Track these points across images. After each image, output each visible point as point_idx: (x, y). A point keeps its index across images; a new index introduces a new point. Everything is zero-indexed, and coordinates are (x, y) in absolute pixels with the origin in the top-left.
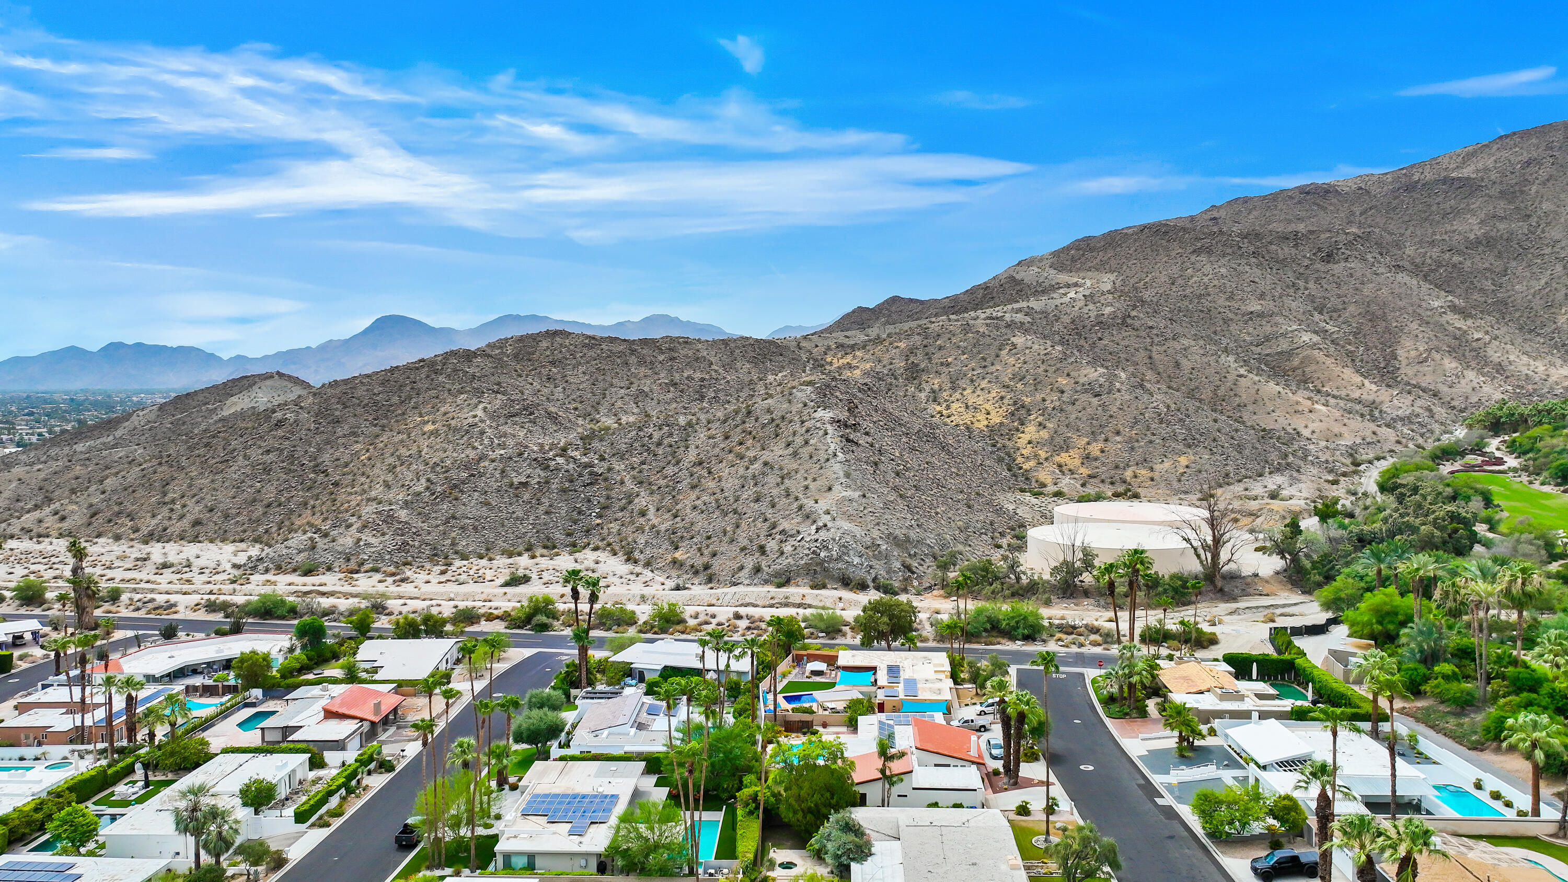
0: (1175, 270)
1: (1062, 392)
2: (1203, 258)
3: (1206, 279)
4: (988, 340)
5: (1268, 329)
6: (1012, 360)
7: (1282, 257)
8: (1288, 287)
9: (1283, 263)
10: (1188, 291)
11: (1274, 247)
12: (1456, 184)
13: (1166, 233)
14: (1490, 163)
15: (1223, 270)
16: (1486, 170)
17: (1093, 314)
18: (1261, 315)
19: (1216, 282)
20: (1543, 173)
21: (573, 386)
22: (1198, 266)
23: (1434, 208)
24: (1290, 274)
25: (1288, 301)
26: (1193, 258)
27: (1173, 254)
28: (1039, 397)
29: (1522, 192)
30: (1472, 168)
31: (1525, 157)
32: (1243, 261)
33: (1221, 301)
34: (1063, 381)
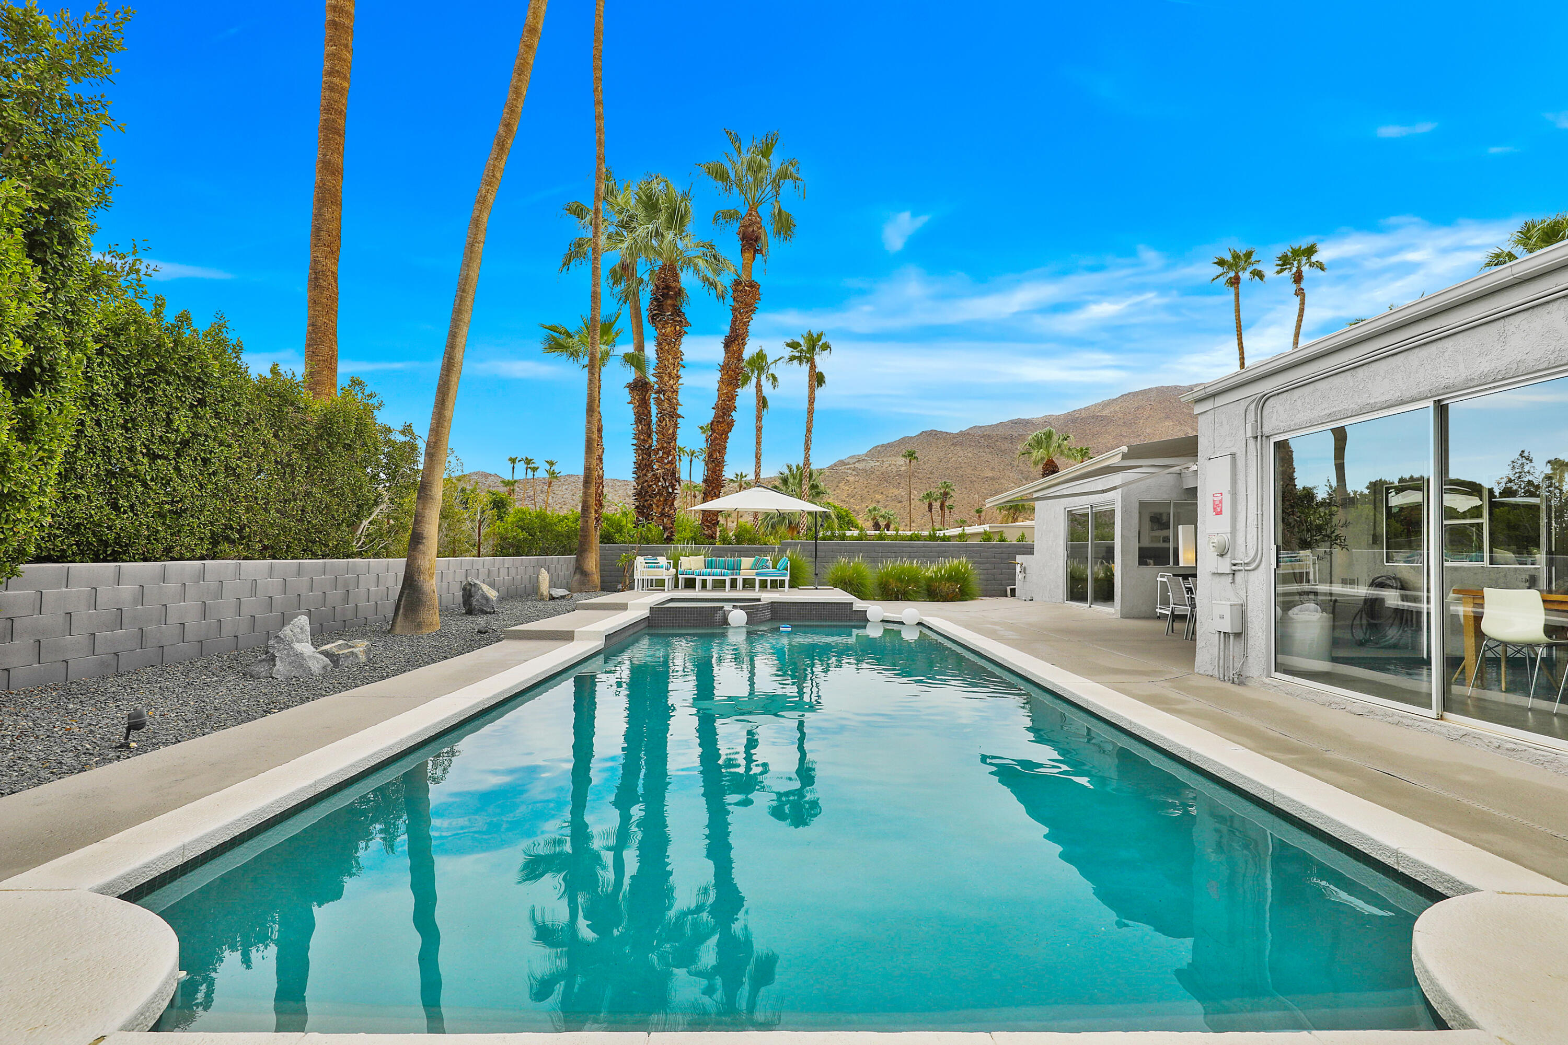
0: (942, 454)
1: (879, 502)
2: (958, 448)
3: (960, 459)
4: (831, 478)
5: (997, 486)
6: (847, 488)
7: (1003, 449)
8: (1007, 465)
9: (1004, 452)
10: (950, 465)
11: (998, 443)
12: (1100, 419)
13: (936, 434)
14: (1117, 409)
15: (970, 455)
16: (1115, 412)
17: (894, 471)
18: (992, 479)
19: (966, 461)
20: (1146, 414)
21: (559, 496)
22: (955, 452)
23: (1088, 431)
24: (1008, 458)
25: (1008, 473)
26: (952, 448)
27: (940, 446)
28: (864, 505)
29: (1135, 423)
30: (1108, 411)
31: (1136, 405)
32: (981, 450)
33: (969, 471)
34: (878, 497)
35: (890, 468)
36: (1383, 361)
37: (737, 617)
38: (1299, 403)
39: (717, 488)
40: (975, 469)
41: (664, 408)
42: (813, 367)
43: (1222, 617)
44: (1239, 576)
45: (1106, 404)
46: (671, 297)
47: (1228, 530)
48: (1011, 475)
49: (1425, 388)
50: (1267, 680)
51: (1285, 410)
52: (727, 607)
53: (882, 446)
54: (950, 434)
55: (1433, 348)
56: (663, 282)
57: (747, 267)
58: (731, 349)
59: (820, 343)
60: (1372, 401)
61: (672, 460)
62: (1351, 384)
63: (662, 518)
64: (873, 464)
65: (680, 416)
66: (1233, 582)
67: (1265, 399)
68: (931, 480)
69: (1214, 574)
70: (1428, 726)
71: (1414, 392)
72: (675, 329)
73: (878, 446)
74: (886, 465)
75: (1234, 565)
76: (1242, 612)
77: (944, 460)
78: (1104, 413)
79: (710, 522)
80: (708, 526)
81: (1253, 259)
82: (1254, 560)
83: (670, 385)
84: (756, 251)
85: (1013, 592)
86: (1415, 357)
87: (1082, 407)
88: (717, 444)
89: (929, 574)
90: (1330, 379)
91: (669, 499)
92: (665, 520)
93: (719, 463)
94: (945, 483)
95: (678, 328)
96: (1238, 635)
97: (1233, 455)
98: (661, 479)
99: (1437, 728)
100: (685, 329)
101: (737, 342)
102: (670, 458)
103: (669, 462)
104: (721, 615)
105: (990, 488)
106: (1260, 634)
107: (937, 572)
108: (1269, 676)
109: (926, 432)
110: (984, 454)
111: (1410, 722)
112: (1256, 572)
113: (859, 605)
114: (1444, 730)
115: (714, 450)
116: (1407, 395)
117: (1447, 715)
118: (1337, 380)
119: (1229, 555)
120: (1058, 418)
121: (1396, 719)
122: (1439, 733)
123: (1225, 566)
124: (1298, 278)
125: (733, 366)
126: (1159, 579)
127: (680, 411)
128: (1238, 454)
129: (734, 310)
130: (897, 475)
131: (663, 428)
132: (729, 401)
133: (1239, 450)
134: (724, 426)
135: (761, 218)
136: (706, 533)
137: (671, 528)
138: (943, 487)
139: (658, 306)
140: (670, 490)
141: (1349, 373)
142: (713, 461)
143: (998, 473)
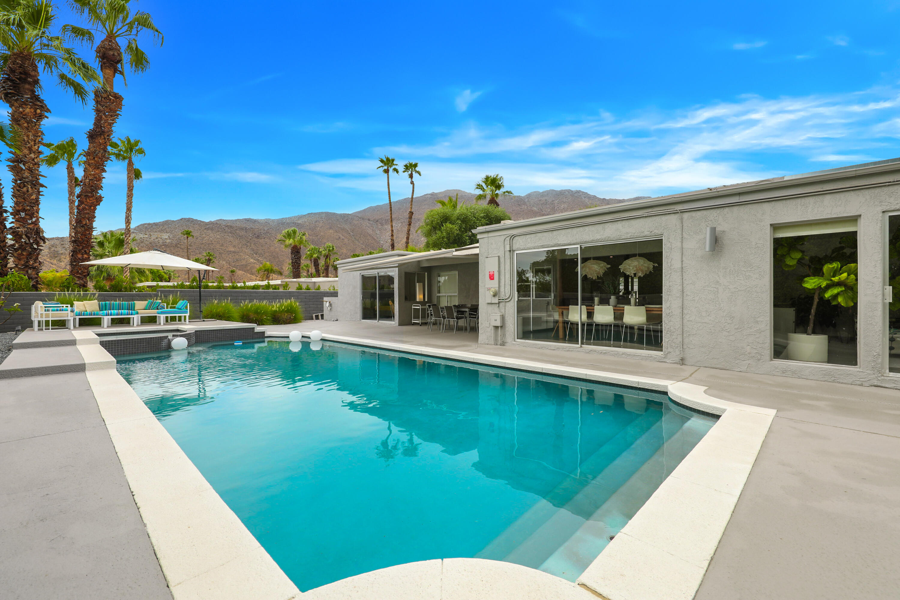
35: (156, 240)
36: (563, 230)
37: (179, 342)
38: (529, 240)
39: (87, 248)
40: (222, 245)
41: (24, 176)
42: (130, 164)
43: (496, 320)
44: (501, 304)
45: (300, 217)
46: (29, 83)
47: (497, 286)
48: (246, 251)
49: (578, 241)
50: (515, 343)
51: (523, 242)
52: (170, 335)
53: (149, 224)
54: (203, 222)
55: (581, 229)
56: (20, 67)
57: (108, 81)
58: (96, 141)
59: (137, 148)
60: (559, 243)
61: (35, 221)
62: (551, 236)
63: (26, 269)
64: (142, 236)
65: (42, 186)
66: (499, 306)
67: (513, 237)
68: (191, 250)
69: (488, 303)
70: (579, 350)
71: (575, 241)
72: (35, 111)
73: (145, 224)
74: (153, 237)
75: (499, 300)
76: (503, 318)
77: (200, 238)
78: (299, 222)
79: (80, 274)
80: (79, 277)
81: (395, 163)
82: (509, 298)
83: (31, 158)
84: (115, 71)
85: (322, 316)
86: (575, 231)
87: (287, 217)
88: (86, 213)
89: (274, 309)
90: (543, 233)
91: (34, 253)
92: (30, 271)
93: (89, 228)
94: (209, 253)
95: (38, 111)
96: (501, 327)
97: (499, 257)
98: (24, 236)
99: (582, 350)
100: (46, 114)
101: (103, 137)
102: (34, 220)
103: (32, 223)
104: (166, 342)
105: (233, 258)
106: (511, 326)
107: (280, 307)
108: (515, 341)
109: (185, 219)
110: (228, 237)
111: (572, 350)
112: (509, 303)
113: (259, 329)
114: (584, 350)
115: (83, 218)
116: (572, 242)
117: (583, 346)
118: (545, 234)
119: (498, 296)
120: (273, 221)
121: (568, 349)
122: (582, 351)
123: (496, 300)
124: (411, 176)
125: (100, 155)
126: (413, 307)
127: (42, 181)
128: (501, 256)
129: (98, 111)
130: (164, 245)
131: (24, 193)
132: (97, 181)
133: (501, 254)
134: (90, 201)
135: (120, 47)
136: (78, 282)
137: (36, 278)
138: (207, 255)
139: (14, 87)
140: (35, 246)
141: (550, 232)
142: (82, 226)
143: (238, 249)
